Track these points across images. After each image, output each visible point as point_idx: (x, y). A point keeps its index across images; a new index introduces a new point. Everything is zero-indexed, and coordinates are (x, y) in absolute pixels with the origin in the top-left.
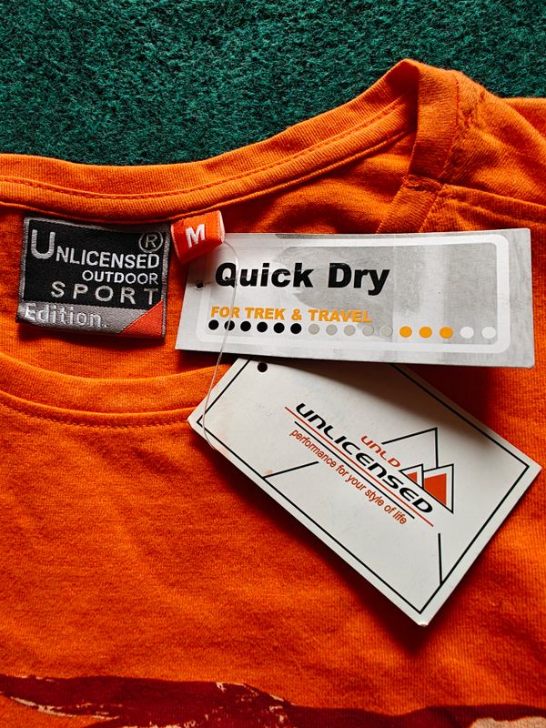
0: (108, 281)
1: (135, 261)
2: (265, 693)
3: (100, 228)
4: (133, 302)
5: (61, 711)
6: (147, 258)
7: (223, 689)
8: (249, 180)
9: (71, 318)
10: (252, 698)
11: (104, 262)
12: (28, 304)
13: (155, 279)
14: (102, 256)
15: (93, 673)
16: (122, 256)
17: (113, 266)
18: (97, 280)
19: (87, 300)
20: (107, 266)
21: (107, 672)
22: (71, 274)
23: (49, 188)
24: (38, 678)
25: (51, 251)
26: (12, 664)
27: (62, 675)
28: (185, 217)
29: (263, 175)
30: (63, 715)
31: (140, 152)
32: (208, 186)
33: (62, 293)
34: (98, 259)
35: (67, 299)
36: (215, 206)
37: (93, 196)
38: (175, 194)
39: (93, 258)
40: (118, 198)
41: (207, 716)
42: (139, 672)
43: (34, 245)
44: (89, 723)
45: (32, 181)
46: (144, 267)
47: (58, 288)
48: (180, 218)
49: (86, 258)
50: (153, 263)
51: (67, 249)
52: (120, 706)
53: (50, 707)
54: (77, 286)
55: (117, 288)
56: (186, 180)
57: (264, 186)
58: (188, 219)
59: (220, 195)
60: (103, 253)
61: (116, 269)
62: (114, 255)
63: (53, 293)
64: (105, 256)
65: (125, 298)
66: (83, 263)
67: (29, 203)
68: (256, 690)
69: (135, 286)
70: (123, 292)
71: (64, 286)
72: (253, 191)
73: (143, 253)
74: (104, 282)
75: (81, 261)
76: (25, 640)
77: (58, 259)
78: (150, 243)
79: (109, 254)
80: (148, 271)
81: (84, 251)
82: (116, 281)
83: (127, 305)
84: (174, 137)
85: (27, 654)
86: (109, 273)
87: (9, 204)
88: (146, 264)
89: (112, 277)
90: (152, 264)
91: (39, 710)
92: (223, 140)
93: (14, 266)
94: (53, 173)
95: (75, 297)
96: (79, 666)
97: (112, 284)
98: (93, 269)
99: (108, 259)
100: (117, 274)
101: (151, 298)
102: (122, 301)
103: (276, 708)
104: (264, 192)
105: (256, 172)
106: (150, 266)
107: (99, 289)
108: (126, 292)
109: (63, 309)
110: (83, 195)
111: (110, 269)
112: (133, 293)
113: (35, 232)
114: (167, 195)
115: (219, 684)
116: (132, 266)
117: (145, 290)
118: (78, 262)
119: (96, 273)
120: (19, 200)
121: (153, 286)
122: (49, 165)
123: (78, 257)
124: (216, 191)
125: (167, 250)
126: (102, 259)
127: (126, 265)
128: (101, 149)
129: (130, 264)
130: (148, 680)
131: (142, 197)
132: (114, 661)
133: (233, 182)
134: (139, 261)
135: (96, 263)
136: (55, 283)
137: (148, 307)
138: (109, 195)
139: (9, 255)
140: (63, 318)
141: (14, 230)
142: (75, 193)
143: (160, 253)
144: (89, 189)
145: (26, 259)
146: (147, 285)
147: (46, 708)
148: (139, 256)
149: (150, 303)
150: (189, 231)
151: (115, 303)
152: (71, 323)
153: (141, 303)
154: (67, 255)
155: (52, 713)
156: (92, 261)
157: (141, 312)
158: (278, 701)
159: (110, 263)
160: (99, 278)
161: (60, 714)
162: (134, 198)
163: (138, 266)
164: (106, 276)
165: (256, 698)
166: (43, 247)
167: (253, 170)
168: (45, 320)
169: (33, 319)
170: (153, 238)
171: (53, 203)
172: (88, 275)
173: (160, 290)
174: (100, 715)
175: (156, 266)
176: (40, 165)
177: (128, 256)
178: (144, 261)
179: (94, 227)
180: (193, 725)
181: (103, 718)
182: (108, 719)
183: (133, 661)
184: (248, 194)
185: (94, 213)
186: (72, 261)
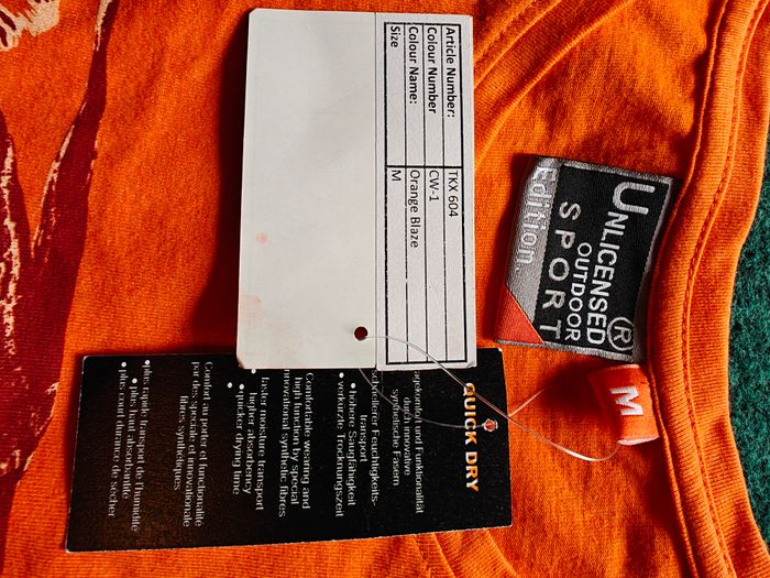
0: (575, 276)
1: (598, 311)
2: (37, 446)
3: (647, 269)
4: (546, 305)
5: (50, 190)
6: (600, 327)
7: (49, 390)
8: (699, 487)
9: (532, 226)
10: (33, 427)
11: (600, 272)
12: (555, 171)
13: (572, 336)
14: (608, 269)
15: (90, 229)
16: (607, 294)
17: (594, 282)
18: (577, 261)
19: (553, 247)
20: (595, 275)
21: (89, 245)
22: (589, 228)
23: (711, 214)
24: (93, 162)
25: (623, 206)
26: (114, 129)
27: (93, 192)
28: (651, 386)
29: (704, 509)
30: (45, 192)
31: (741, 321)
32: (693, 424)
33: (564, 216)
34: (606, 264)
35: (555, 221)
36: (664, 432)
37: (692, 267)
38: (686, 377)
39: (607, 258)
40: (687, 299)
41: (19, 369)
42: (84, 285)
43: (634, 186)
44: (31, 222)
45: (723, 195)
46: (589, 323)
47: (572, 210)
48: (650, 380)
49: (610, 249)
50: (594, 336)
51: (623, 227)
52: (46, 260)
53: (55, 176)
54: (572, 234)
55: (565, 286)
56: (704, 392)
57: (689, 507)
58: (649, 391)
59: (680, 442)
60: (612, 270)
61: (590, 286)
62: (609, 285)
63: (566, 204)
64: (608, 273)
65: (551, 296)
66: (602, 245)
67: (693, 188)
68: (43, 433)
69: (565, 310)
70: (559, 293)
71: (574, 218)
72: (682, 489)
73: (608, 322)
74: (573, 270)
75: (605, 242)
76: (141, 147)
77: (610, 214)
78: (619, 332)
79: (611, 277)
80: (583, 328)
81: (617, 247)
82: (574, 285)
83: (542, 298)
84: (758, 370)
85: (123, 149)
86: (585, 277)
87: (694, 161)
88: (593, 326)
89: (580, 281)
90: (592, 334)
91: (54, 163)
92: (749, 439)
93: (607, 155)
94: (731, 219)
95: (558, 232)
96: (101, 213)
97: (570, 280)
98: (593, 259)
99: (604, 276)
100: (583, 286)
101: (548, 328)
102: (548, 292)
103: (17, 459)
104: (679, 506)
105: (708, 496)
106: (590, 331)
107: (565, 262)
108: (558, 298)
109: (544, 216)
110: (696, 256)
111: (590, 277)
112: (557, 306)
113: (652, 189)
114: (685, 365)
115: (56, 386)
116: (591, 307)
117: (559, 322)
118: (603, 239)
119: (587, 261)
120: (698, 175)
121: (564, 333)
122: (743, 217)
123: (611, 239)
124: (686, 438)
125: (609, 355)
126: (605, 269)
127: (594, 299)
128: (750, 268)
129: (594, 304)
130: (72, 297)
131: (684, 332)
132: (101, 256)
133: (696, 462)
134: (598, 316)
135: (600, 261)
136: (578, 207)
137: (536, 324)
138: (691, 287)
139: (622, 151)
140: (532, 215)
141: (657, 163)
142: (699, 246)
143: (606, 346)
144: (704, 263)
145: (616, 175)
146: (565, 325)
147: (55, 171)
148: (604, 317)
149: (542, 327)
150: (633, 392)
151: (546, 282)
152: (525, 225)
153: (543, 316)
154: (615, 225)
155: (49, 180)
156: (603, 256)
157: (531, 315)
158: (25, 462)
159: (599, 278)
160: (580, 264)
161: (46, 188)
162: (684, 321)
163: (590, 315)
164: (582, 272)
165: (33, 433)
166: (628, 197)
167: (711, 493)
168: (531, 192)
169: (535, 176)
170: (626, 338)
171: (690, 218)
172: (585, 250)
173: (558, 341)
174: (39, 235)
175: (590, 339)
176: (745, 204)
177: (605, 301)
178: (597, 324)
179: (648, 263)
180: (10, 351)
181: (35, 238)
182: (33, 244)
183: (98, 278)
184: (678, 482)
185: (668, 268)
186: (606, 231)
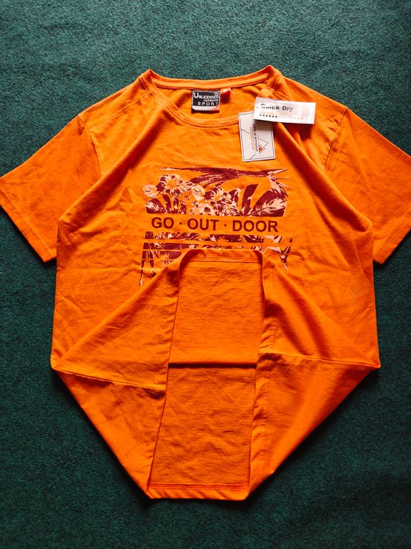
0: (209, 101)
5: (202, 172)
9: (202, 108)
12: (194, 106)
18: (207, 101)
19: (205, 105)
22: (202, 100)
24: (197, 168)
25: (198, 96)
35: (201, 105)
39: (206, 97)
47: (199, 103)
53: (199, 172)
54: (203, 103)
55: (210, 103)
62: (210, 96)
67: (194, 88)
69: (214, 102)
70: (212, 103)
77: (199, 98)
80: (216, 99)
81: (204, 96)
83: (212, 105)
95: (203, 105)
98: (206, 99)
99: (208, 97)
101: (217, 104)
107: (207, 103)
109: (200, 107)
111: (209, 99)
113: (195, 93)
118: (203, 98)
121: (217, 101)
127: (212, 98)
140: (200, 109)
143: (218, 95)
145: (193, 98)
148: (214, 96)
151: (210, 105)
153: (215, 105)
154: (201, 97)
157: (215, 107)
163: (214, 98)
166: (196, 95)
168: (197, 109)
169: (195, 109)
170: (217, 93)
171: (198, 87)
173: (219, 102)
174: (207, 173)
177: (212, 96)
179: (206, 91)
